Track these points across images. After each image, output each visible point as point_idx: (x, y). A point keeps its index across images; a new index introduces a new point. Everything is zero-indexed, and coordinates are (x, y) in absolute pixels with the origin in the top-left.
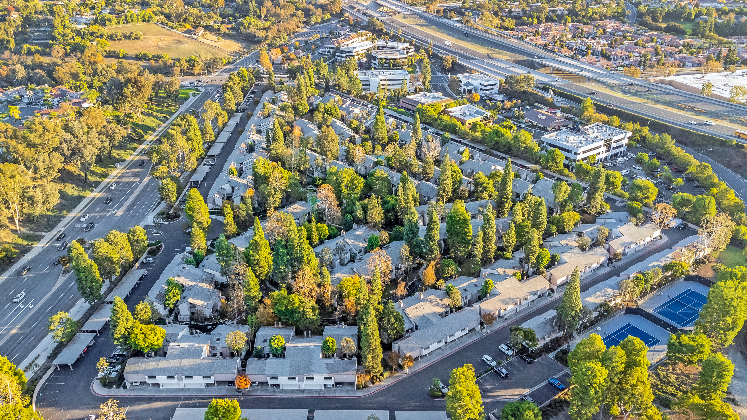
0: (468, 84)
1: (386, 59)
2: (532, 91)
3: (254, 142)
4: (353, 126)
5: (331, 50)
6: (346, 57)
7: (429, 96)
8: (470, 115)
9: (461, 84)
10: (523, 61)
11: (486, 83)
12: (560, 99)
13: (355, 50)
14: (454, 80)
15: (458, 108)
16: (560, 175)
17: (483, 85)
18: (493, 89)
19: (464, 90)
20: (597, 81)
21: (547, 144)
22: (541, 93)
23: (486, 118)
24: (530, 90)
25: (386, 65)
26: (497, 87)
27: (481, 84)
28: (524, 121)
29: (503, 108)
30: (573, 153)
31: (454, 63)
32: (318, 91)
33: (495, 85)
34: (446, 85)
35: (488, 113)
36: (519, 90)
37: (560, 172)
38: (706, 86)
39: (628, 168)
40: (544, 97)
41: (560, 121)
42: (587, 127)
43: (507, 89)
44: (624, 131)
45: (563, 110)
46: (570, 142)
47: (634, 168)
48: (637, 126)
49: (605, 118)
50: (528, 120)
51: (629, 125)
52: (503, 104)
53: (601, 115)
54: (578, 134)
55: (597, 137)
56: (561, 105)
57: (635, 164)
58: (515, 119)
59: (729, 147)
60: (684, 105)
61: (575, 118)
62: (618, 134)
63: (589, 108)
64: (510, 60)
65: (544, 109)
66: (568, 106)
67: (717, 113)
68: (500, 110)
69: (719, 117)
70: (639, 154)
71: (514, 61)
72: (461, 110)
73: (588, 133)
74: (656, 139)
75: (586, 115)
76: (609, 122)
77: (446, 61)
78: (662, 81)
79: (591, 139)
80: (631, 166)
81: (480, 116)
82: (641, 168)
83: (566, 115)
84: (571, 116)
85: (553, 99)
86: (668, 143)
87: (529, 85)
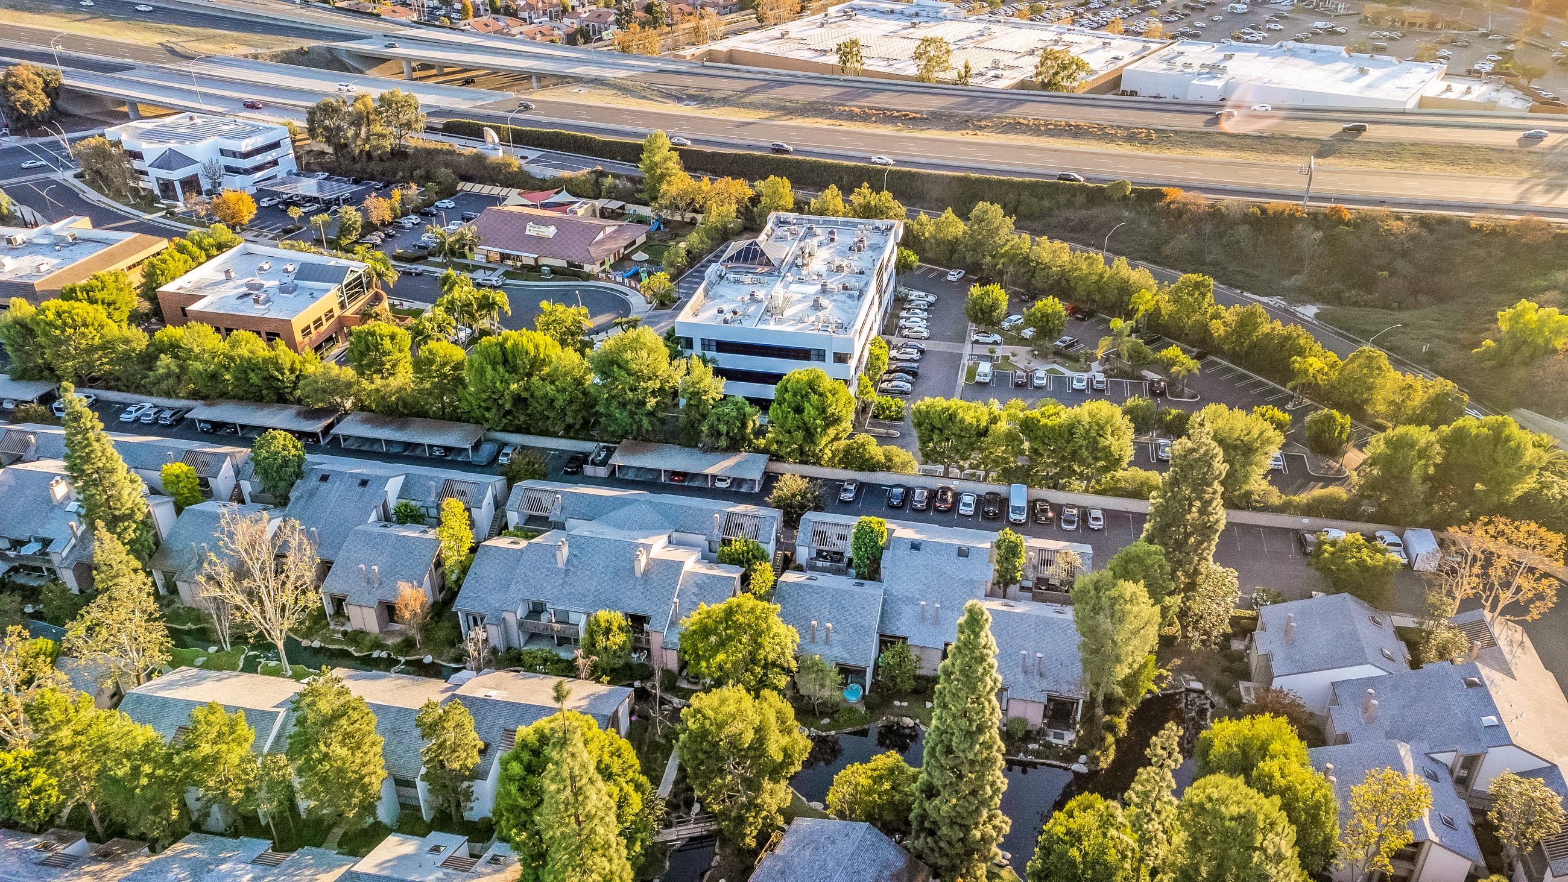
0: (168, 161)
2: (420, 144)
7: (29, 245)
8: (284, 289)
9: (137, 164)
10: (302, 53)
11: (246, 145)
12: (533, 154)
14: (101, 153)
15: (209, 270)
16: (861, 469)
17: (234, 154)
18: (275, 163)
19: (167, 187)
20: (577, 80)
21: (706, 344)
22: (464, 147)
23: (357, 286)
24: (416, 140)
26: (287, 152)
27: (223, 152)
28: (478, 258)
29: (369, 227)
30: (830, 357)
31: (53, 92)
33: (276, 145)
34: (66, 176)
35: (357, 266)
36: (376, 148)
37: (853, 458)
38: (848, 51)
39: (967, 349)
40: (480, 158)
41: (609, 230)
42: (762, 237)
43: (322, 153)
44: (883, 223)
45: (576, 190)
46: (788, 313)
47: (977, 342)
48: (864, 194)
49: (741, 188)
50: (495, 251)
51: (832, 195)
52: (365, 212)
53: (722, 183)
54: (770, 274)
55: (839, 269)
56: (549, 173)
57: (972, 327)
58: (439, 260)
59: (1126, 206)
60: (854, 106)
61: (631, 208)
62: (876, 238)
63: (670, 164)
64: (256, 57)
65: (514, 201)
66: (580, 170)
67: (951, 116)
68: (362, 236)
69: (964, 123)
70: (975, 291)
71: (273, 57)
72: (229, 278)
73: (799, 262)
74: (955, 226)
75: (673, 191)
76: (755, 200)
77: (19, 87)
78: (711, 56)
79: (834, 284)
80: (961, 338)
81: (334, 288)
82: (997, 338)
83: (599, 204)
84: (615, 204)
85: (515, 158)
86: (1004, 230)
87: (408, 125)
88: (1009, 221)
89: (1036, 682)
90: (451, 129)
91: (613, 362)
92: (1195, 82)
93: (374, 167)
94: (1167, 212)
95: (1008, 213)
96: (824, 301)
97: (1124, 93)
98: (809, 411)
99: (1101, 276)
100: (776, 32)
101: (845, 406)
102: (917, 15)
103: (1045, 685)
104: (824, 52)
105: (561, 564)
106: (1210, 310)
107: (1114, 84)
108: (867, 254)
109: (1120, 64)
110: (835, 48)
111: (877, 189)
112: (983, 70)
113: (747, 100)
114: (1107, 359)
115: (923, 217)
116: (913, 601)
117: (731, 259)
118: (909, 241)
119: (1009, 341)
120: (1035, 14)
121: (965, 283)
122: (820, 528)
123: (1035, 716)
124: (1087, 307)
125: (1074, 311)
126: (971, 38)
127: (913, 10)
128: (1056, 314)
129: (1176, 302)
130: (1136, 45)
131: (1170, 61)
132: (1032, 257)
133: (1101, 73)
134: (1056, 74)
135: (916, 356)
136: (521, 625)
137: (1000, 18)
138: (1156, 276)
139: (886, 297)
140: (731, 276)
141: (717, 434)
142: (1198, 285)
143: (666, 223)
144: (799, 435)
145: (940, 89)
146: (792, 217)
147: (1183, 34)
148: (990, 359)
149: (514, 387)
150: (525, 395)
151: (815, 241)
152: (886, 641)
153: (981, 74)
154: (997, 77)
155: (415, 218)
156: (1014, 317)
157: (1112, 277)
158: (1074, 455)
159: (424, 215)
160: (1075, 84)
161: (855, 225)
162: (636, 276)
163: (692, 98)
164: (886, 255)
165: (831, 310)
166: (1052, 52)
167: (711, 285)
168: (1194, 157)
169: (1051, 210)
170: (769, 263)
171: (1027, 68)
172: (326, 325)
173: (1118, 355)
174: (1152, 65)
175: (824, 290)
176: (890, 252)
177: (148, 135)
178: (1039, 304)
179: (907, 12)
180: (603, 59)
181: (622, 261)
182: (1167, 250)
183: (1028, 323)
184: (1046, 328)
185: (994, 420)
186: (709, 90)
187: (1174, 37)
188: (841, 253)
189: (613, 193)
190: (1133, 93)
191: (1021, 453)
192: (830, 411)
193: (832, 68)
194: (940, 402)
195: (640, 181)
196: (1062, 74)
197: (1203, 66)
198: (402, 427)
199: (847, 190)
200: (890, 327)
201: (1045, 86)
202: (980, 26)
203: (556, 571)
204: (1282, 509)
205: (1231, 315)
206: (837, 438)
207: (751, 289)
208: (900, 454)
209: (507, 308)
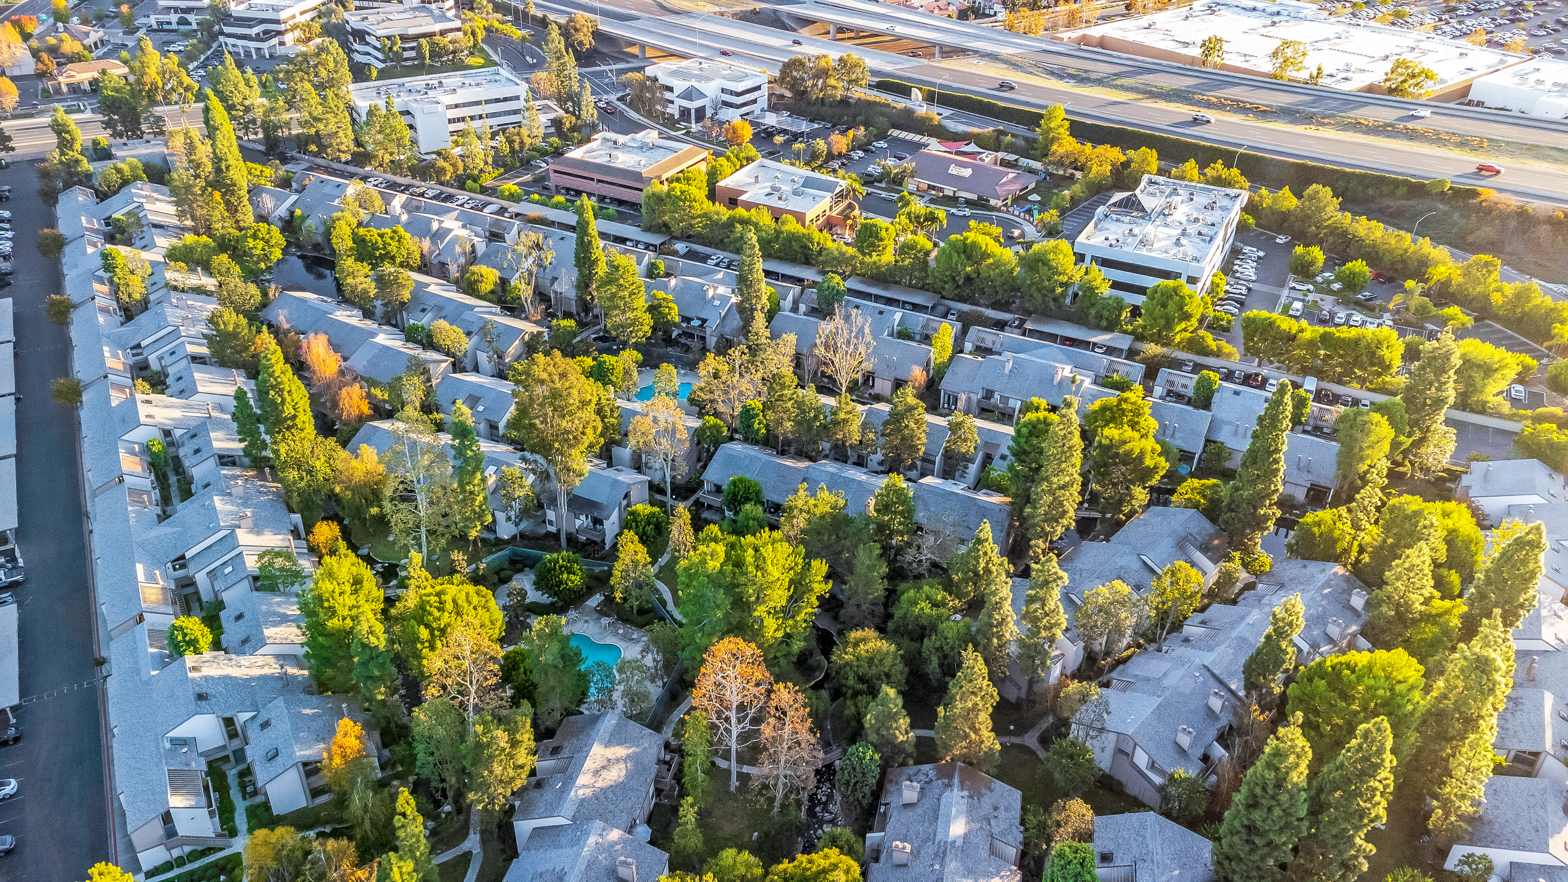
0: (688, 95)
1: (404, 38)
2: (863, 96)
3: (167, 433)
4: (486, 287)
5: (191, 18)
6: (258, 38)
7: (624, 145)
8: (796, 192)
9: (668, 95)
10: (754, 12)
11: (740, 87)
12: (947, 112)
13: (283, 15)
14: (641, 84)
15: (744, 175)
16: (1199, 353)
17: (732, 93)
18: (755, 101)
19: (685, 113)
21: (1095, 260)
22: (896, 102)
23: (841, 196)
24: (859, 93)
25: (406, 54)
26: (765, 91)
27: (723, 91)
28: (911, 187)
30: (1184, 278)
31: (597, 35)
32: (268, 171)
33: (758, 88)
35: (844, 183)
36: (831, 96)
37: (1195, 345)
38: (1211, 46)
39: (1285, 292)
40: (908, 113)
41: (1011, 176)
42: (1137, 192)
43: (782, 96)
44: (1232, 192)
45: (982, 142)
46: (1156, 246)
47: (1294, 288)
48: (1218, 168)
49: (1115, 154)
50: (924, 183)
51: (1191, 167)
52: (829, 144)
53: (1101, 149)
54: (1143, 218)
55: (1196, 220)
56: (961, 128)
57: (1292, 276)
58: (883, 185)
59: (1442, 200)
60: (1212, 96)
61: (1024, 162)
62: (1226, 202)
63: (1062, 130)
64: (722, 14)
65: (935, 147)
66: (987, 128)
67: (1297, 112)
68: (826, 162)
69: (1308, 119)
70: (1299, 250)
71: (734, 15)
72: (757, 182)
73: (1166, 212)
74: (1287, 200)
75: (1061, 151)
76: (1126, 165)
77: (577, 30)
78: (1085, 40)
79: (1192, 229)
80: (1282, 285)
81: (829, 195)
82: (1311, 287)
83: (1001, 155)
84: (1012, 157)
85: (936, 114)
86: (1330, 209)
87: (856, 81)
88: (1336, 201)
89: (1305, 475)
90: (882, 86)
91: (1038, 261)
92: (1543, 98)
93: (825, 110)
94: (1479, 208)
95: (1336, 195)
96: (1184, 241)
97: (1470, 103)
98: (1171, 306)
99: (1406, 251)
100: (1144, 21)
101: (1196, 309)
102: (1278, 13)
103: (1310, 477)
104: (1186, 44)
105: (1007, 371)
106: (1494, 285)
107: (1462, 95)
108: (1218, 213)
109: (1472, 74)
110: (1199, 42)
111: (1228, 165)
112: (1334, 72)
113: (1119, 82)
114: (1398, 312)
115: (1264, 191)
116: (1230, 423)
117: (1114, 204)
118: (1250, 208)
119: (1319, 289)
120: (1398, 19)
121: (1290, 245)
122: (1171, 378)
123: (1300, 495)
124: (1390, 274)
125: (1377, 276)
126: (1328, 39)
127: (1275, 9)
128: (1362, 274)
129: (1465, 275)
130: (1492, 56)
131: (1523, 77)
132: (1350, 230)
133: (1450, 83)
134: (1405, 81)
135: (1244, 292)
136: (979, 401)
137: (1360, 22)
138: (1453, 255)
139: (1227, 246)
140: (1114, 216)
141: (1100, 317)
142: (1487, 264)
143: (1051, 175)
144: (1163, 322)
145: (1291, 87)
146: (1161, 179)
147: (1547, 50)
148: (1303, 301)
149: (968, 269)
150: (974, 276)
151: (1179, 199)
152: (1208, 441)
153: (1331, 76)
154: (1346, 79)
155: (861, 153)
156: (1327, 274)
157: (1415, 252)
158: (1357, 363)
159: (866, 151)
160: (1422, 91)
161: (1211, 191)
162: (1029, 212)
163: (1071, 76)
164: (1232, 215)
165: (1190, 247)
166: (1404, 62)
167: (1100, 220)
168: (1519, 166)
169: (1373, 197)
170: (1143, 210)
171: (1377, 74)
172: (822, 219)
173: (1407, 309)
174: (1505, 80)
175: (1184, 233)
176: (1235, 214)
177: (675, 73)
178: (1349, 265)
179: (1269, 10)
180: (994, 36)
181: (1020, 199)
182: (1471, 239)
183: (1338, 279)
184: (1351, 283)
185: (1302, 331)
186: (1086, 71)
187: (1536, 52)
188: (1198, 210)
189: (1010, 148)
190: (1480, 104)
191: (1318, 356)
192: (1186, 308)
193: (1193, 60)
194: (1264, 314)
195: (1035, 141)
196: (1411, 82)
197: (1555, 84)
198: (885, 289)
199: (1203, 165)
200: (1227, 268)
201: (1391, 91)
202: (1340, 28)
203: (1003, 375)
204: (1511, 417)
205: (1509, 289)
206: (1185, 330)
207: (1130, 227)
208: (1227, 348)
209: (945, 222)
